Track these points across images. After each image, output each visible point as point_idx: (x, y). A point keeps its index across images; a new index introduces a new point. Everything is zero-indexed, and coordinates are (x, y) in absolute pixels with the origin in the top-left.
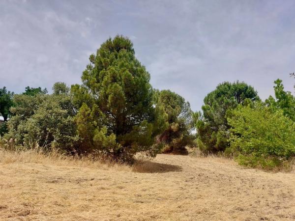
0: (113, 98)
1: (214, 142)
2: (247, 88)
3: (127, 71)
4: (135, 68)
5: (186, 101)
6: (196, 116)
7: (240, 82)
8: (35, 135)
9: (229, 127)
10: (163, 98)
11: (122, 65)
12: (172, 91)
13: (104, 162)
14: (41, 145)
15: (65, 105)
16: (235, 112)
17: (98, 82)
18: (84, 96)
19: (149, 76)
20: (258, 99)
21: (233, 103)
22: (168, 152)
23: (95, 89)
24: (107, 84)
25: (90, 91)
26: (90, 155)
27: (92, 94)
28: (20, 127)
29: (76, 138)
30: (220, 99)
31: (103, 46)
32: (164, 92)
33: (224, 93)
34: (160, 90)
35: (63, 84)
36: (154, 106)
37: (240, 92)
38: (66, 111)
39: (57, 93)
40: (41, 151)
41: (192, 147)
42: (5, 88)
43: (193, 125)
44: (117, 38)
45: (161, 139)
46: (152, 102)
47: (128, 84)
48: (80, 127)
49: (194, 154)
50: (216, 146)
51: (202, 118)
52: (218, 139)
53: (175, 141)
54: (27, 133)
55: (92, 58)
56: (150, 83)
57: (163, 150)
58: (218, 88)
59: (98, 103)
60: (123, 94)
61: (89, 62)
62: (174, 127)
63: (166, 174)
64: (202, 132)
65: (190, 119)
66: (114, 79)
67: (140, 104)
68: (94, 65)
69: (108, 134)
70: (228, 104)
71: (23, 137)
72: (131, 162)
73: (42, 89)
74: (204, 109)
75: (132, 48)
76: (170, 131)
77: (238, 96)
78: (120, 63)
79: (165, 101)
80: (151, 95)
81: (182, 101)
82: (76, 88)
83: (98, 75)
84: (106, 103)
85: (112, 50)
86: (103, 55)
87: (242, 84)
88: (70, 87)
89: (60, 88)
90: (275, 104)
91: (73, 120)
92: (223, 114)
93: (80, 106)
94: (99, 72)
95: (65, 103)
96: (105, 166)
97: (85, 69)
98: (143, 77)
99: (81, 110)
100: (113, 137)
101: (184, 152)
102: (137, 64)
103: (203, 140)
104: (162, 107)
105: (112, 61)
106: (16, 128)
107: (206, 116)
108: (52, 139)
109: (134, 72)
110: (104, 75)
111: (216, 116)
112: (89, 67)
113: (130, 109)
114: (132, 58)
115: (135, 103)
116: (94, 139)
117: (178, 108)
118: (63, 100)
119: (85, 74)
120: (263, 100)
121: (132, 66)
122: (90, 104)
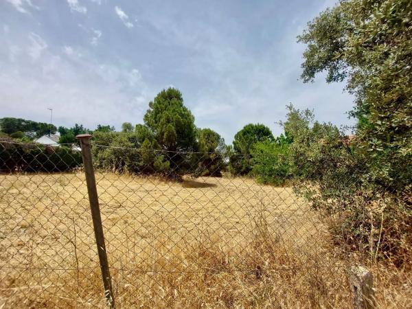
0: (167, 135)
1: (241, 168)
2: (264, 128)
3: (177, 115)
4: (183, 113)
5: (221, 137)
6: (229, 148)
7: (260, 124)
8: (112, 162)
9: (251, 157)
10: (205, 135)
11: (174, 111)
12: (211, 130)
13: (161, 180)
14: (116, 168)
15: (132, 139)
16: (255, 146)
17: (156, 123)
18: (146, 133)
19: (194, 118)
20: (272, 137)
21: (255, 139)
22: (207, 175)
23: (154, 129)
24: (163, 125)
25: (150, 129)
26: (151, 176)
27: (151, 131)
28: (99, 155)
29: (141, 164)
30: (245, 136)
31: (159, 95)
32: (206, 130)
33: (248, 132)
34: (202, 129)
35: (129, 124)
36: (198, 141)
37: (260, 131)
38: (133, 144)
39: (126, 130)
40: (117, 172)
41: (225, 171)
42: (77, 125)
43: (226, 155)
44: (170, 90)
45: (202, 165)
46: (196, 137)
47: (178, 125)
48: (144, 156)
49: (227, 177)
50: (242, 170)
51: (233, 150)
52: (244, 165)
53: (212, 167)
54: (104, 159)
55: (151, 104)
56: (195, 123)
57: (203, 173)
58: (245, 128)
59: (156, 138)
60: (175, 133)
61: (148, 108)
62: (212, 157)
63: (206, 188)
64: (233, 160)
65: (224, 151)
66: (168, 121)
67: (187, 139)
68: (152, 110)
69: (164, 161)
70: (251, 139)
71: (101, 163)
72: (181, 181)
73: (111, 127)
74: (234, 143)
75: (182, 97)
76: (210, 160)
77: (258, 134)
78: (172, 109)
79: (206, 137)
80: (195, 132)
81: (218, 137)
82: (139, 126)
83: (155, 118)
84: (162, 138)
85: (166, 99)
86: (159, 103)
87: (261, 126)
88: (135, 126)
89: (127, 127)
90: (284, 140)
91: (138, 150)
92: (247, 148)
93: (143, 140)
94: (156, 115)
95: (132, 138)
96: (163, 183)
97: (145, 113)
98: (190, 119)
99: (144, 143)
100: (168, 163)
101: (219, 175)
102: (185, 110)
103: (233, 167)
104: (203, 142)
105: (166, 107)
106: (96, 156)
107: (235, 149)
108: (123, 164)
109: (182, 116)
110: (160, 117)
111: (243, 149)
112: (149, 111)
113: (180, 144)
114: (181, 105)
115: (183, 138)
116: (154, 164)
117: (215, 143)
118: (131, 136)
119: (146, 116)
120: (276, 138)
121: (181, 111)
122: (150, 139)
